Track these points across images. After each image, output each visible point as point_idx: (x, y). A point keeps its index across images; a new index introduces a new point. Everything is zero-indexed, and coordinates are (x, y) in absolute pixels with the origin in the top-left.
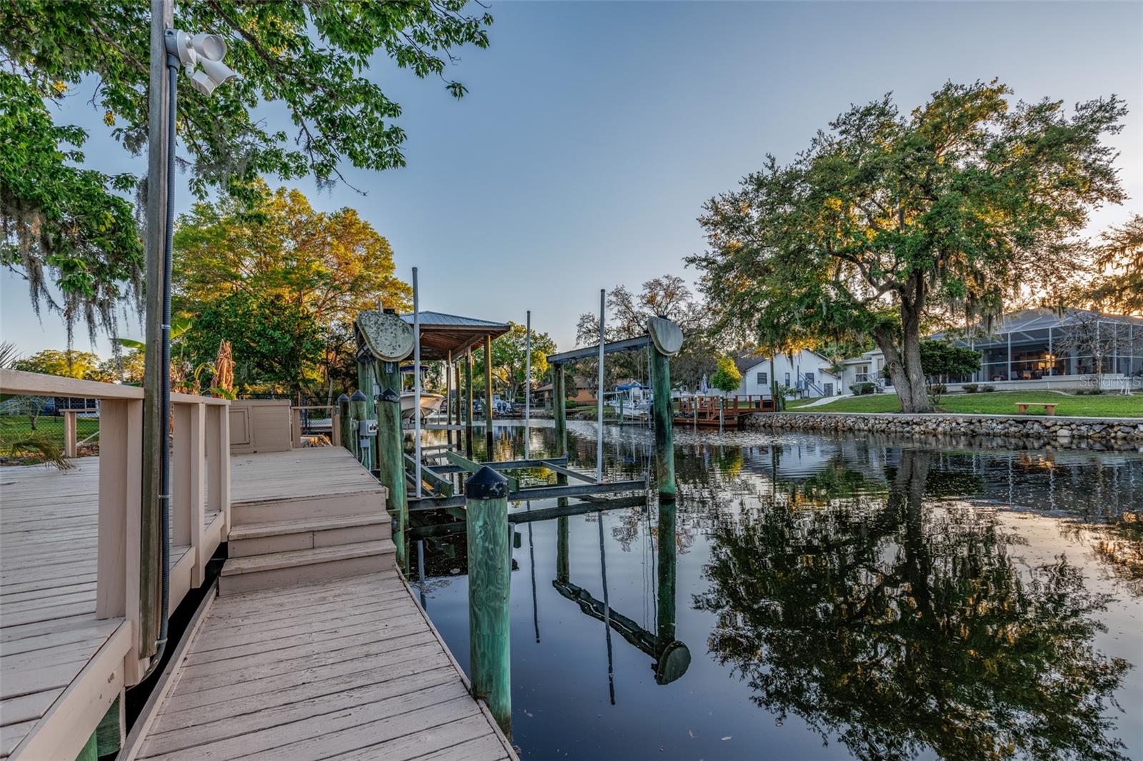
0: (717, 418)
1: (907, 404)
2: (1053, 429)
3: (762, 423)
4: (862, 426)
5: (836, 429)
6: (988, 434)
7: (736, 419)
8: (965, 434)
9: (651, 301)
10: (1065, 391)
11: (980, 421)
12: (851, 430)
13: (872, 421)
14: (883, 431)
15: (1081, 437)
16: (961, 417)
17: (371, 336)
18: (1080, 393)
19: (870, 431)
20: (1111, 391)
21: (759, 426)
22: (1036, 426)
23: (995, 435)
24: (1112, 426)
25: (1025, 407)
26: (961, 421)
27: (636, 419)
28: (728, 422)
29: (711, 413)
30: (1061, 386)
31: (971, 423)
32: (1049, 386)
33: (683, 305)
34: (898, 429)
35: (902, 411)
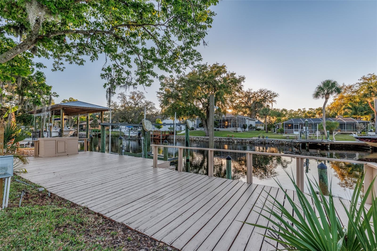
0: (160, 137)
1: (207, 134)
2: (234, 140)
3: (172, 139)
4: (198, 140)
5: (191, 140)
6: (223, 142)
7: (165, 137)
8: (219, 142)
9: (133, 98)
10: (232, 131)
11: (221, 139)
12: (195, 140)
13: (200, 138)
14: (202, 141)
15: (238, 142)
16: (218, 138)
17: (145, 125)
18: (234, 132)
19: (199, 141)
20: (239, 131)
21: (171, 139)
22: (231, 140)
23: (224, 142)
24: (243, 140)
25: (229, 135)
26: (218, 139)
27: (134, 137)
28: (163, 138)
29: (158, 136)
30: (231, 130)
31: (220, 139)
32: (229, 130)
33: (143, 101)
34: (206, 140)
35: (206, 136)
